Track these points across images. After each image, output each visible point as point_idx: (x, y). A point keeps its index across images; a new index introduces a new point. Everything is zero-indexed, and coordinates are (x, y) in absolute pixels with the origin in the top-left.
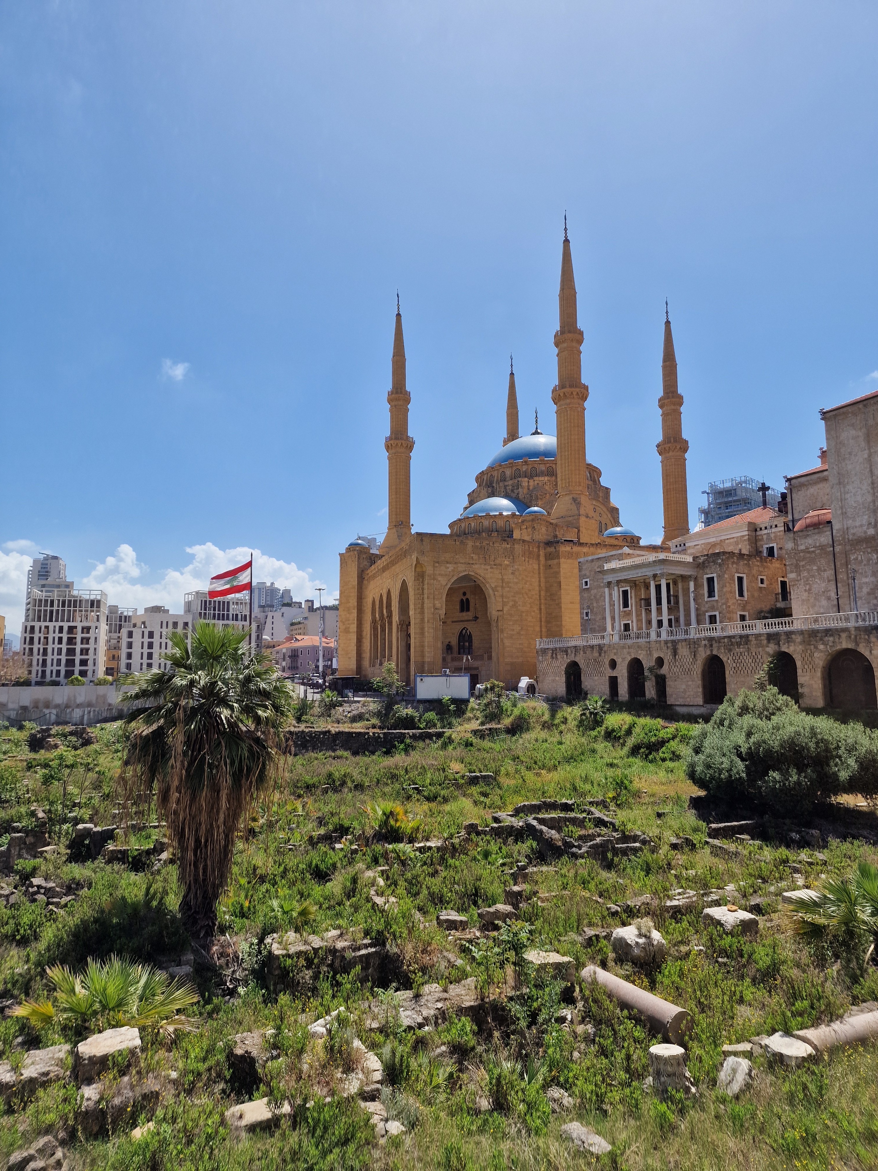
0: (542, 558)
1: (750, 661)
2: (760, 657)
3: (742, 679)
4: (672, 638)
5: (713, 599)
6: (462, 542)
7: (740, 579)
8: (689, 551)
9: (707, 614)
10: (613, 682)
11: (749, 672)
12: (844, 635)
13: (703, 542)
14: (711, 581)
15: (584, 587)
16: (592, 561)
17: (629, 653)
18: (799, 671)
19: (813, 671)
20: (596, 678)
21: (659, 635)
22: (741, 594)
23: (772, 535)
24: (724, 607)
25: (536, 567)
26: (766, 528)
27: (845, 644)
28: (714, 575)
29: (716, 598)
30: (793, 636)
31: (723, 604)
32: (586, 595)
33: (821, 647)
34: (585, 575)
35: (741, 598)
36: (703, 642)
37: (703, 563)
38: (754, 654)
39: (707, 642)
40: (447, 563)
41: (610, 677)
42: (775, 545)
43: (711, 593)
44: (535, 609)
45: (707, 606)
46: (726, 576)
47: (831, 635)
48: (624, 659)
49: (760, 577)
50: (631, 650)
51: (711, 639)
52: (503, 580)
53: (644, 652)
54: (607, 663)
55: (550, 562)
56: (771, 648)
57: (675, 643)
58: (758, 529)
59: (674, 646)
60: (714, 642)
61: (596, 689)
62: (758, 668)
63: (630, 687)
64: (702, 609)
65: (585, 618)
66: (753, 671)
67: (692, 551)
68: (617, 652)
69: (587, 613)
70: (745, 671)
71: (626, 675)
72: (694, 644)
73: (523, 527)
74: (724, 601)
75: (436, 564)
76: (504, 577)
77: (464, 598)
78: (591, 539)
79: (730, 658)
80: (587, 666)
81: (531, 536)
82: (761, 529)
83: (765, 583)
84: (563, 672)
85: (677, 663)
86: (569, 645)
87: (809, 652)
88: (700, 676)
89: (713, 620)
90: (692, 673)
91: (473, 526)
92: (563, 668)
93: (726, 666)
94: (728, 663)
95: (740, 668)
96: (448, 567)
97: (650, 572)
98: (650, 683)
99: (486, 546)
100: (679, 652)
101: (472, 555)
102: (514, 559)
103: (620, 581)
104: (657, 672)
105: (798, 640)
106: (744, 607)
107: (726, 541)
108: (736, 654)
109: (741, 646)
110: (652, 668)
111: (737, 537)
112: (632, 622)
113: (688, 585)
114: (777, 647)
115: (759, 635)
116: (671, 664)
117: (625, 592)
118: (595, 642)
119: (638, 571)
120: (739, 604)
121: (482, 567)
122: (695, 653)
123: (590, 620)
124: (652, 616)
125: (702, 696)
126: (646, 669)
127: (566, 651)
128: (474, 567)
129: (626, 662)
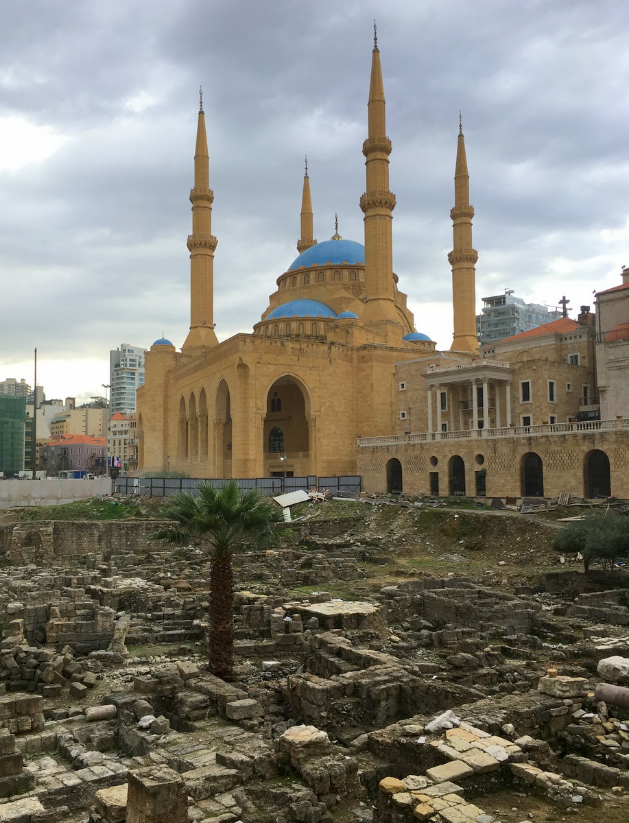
0: (355, 361)
1: (567, 458)
2: (575, 454)
3: (559, 474)
4: (492, 437)
5: (527, 402)
6: (282, 343)
7: (551, 384)
8: (498, 358)
9: (522, 416)
10: (434, 477)
11: (566, 467)
13: (511, 349)
14: (526, 386)
15: (401, 389)
16: (409, 365)
17: (450, 451)
18: (612, 468)
19: (624, 466)
20: (417, 474)
21: (480, 433)
22: (552, 398)
23: (577, 345)
24: (538, 409)
25: (350, 369)
26: (571, 338)
28: (529, 381)
29: (531, 401)
30: (607, 436)
31: (537, 407)
32: (402, 397)
34: (402, 378)
35: (552, 402)
36: (523, 441)
37: (519, 369)
38: (570, 452)
39: (525, 441)
40: (269, 364)
41: (431, 473)
42: (578, 354)
43: (526, 397)
44: (349, 410)
45: (521, 408)
46: (540, 381)
48: (445, 457)
49: (567, 383)
50: (452, 448)
51: (530, 439)
52: (320, 381)
53: (465, 450)
54: (428, 460)
55: (363, 365)
56: (586, 447)
57: (495, 442)
58: (564, 339)
59: (495, 445)
60: (532, 441)
61: (417, 484)
62: (574, 464)
63: (451, 482)
64: (517, 411)
65: (401, 418)
66: (569, 467)
67: (501, 357)
68: (438, 450)
69: (403, 414)
70: (562, 467)
71: (447, 471)
72: (513, 442)
73: (337, 331)
74: (537, 404)
75: (259, 365)
76: (322, 379)
77: (276, 399)
78: (396, 343)
79: (548, 455)
80: (409, 462)
81: (345, 339)
82: (566, 339)
83: (571, 388)
84: (384, 469)
85: (497, 460)
86: (391, 444)
87: (621, 450)
88: (518, 472)
89: (527, 421)
90: (511, 469)
91: (280, 329)
92: (384, 465)
93: (544, 463)
94: (545, 460)
95: (557, 465)
96: (270, 368)
97: (471, 377)
98: (470, 478)
99: (305, 348)
100: (498, 450)
101: (292, 357)
102: (330, 361)
103: (442, 385)
104: (478, 468)
105: (612, 440)
106: (554, 409)
107: (534, 349)
108: (553, 452)
109: (559, 445)
110: (472, 465)
111: (544, 346)
112: (449, 422)
113: (505, 389)
114: (592, 445)
115: (575, 436)
116: (491, 461)
117: (443, 395)
118: (417, 441)
119: (460, 376)
120: (550, 408)
121: (302, 368)
122: (514, 451)
123: (405, 420)
124: (472, 418)
125: (519, 490)
126: (467, 466)
127: (388, 450)
128: (294, 368)
129: (448, 460)
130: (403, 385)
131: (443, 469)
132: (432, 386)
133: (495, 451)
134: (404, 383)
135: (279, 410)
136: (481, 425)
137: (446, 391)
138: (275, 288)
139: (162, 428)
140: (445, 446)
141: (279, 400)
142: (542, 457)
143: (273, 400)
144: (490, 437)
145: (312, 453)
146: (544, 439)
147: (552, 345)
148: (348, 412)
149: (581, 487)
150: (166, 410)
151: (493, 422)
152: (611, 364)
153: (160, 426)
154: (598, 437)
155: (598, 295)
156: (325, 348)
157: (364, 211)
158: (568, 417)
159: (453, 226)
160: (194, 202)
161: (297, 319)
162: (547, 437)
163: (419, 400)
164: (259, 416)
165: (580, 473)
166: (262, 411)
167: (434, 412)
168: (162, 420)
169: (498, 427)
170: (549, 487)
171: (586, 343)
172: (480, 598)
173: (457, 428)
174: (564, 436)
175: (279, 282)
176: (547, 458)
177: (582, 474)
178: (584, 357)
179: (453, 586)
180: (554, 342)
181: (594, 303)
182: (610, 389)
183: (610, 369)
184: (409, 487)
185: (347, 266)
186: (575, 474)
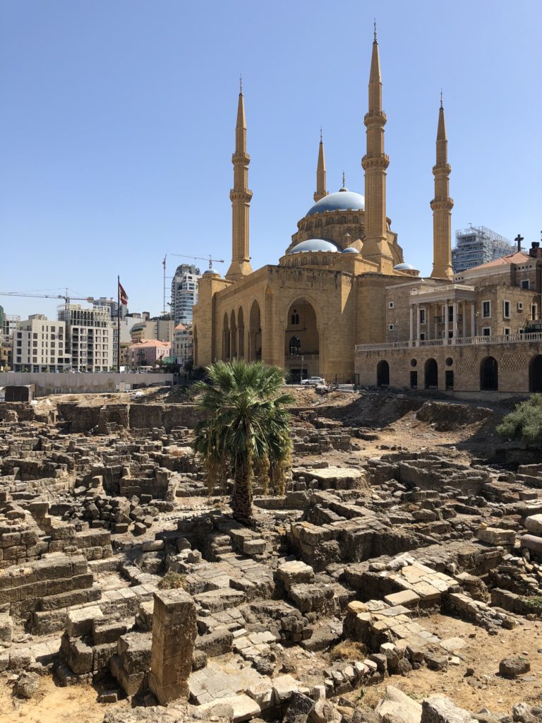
0: (356, 286)
1: (517, 361)
2: (523, 358)
3: (510, 374)
4: (460, 345)
5: (488, 317)
6: (299, 272)
7: (507, 304)
8: (466, 283)
9: (483, 328)
10: (414, 376)
11: (515, 368)
13: (477, 276)
14: (486, 305)
15: (390, 308)
16: (397, 288)
17: (427, 355)
20: (401, 372)
21: (450, 342)
22: (507, 315)
23: (527, 273)
24: (496, 323)
26: (523, 268)
28: (490, 301)
29: (490, 317)
31: (495, 321)
32: (391, 313)
34: (391, 299)
35: (507, 317)
36: (483, 348)
37: (482, 292)
38: (519, 356)
39: (485, 348)
40: (290, 288)
41: (412, 372)
42: (529, 280)
43: (486, 314)
45: (483, 322)
46: (498, 302)
48: (422, 359)
49: (519, 303)
50: (428, 353)
51: (488, 346)
52: (328, 301)
53: (438, 355)
54: (410, 362)
55: (361, 289)
56: (532, 353)
57: (461, 348)
59: (461, 351)
60: (490, 348)
61: (401, 380)
62: (522, 366)
63: (426, 378)
64: (479, 325)
65: (390, 330)
66: (518, 368)
67: (469, 283)
68: (418, 354)
69: (391, 327)
70: (513, 368)
71: (424, 370)
72: (476, 349)
73: (342, 262)
74: (495, 319)
75: (282, 289)
76: (329, 299)
77: (295, 314)
78: (388, 272)
79: (502, 359)
80: (394, 364)
82: (519, 268)
83: (522, 306)
84: (376, 369)
85: (462, 362)
86: (381, 349)
88: (479, 371)
89: (487, 332)
90: (473, 369)
92: (376, 365)
93: (499, 364)
94: (501, 362)
95: (509, 366)
96: (290, 292)
97: (443, 298)
98: (441, 376)
99: (317, 277)
100: (464, 354)
101: (307, 283)
102: (336, 286)
103: (421, 304)
104: (447, 368)
106: (508, 323)
107: (494, 276)
108: (506, 356)
109: (510, 351)
110: (443, 366)
111: (502, 274)
112: (427, 333)
113: (470, 308)
114: (536, 352)
115: (524, 343)
116: (458, 363)
117: (422, 312)
118: (401, 348)
119: (435, 297)
120: (505, 322)
121: (314, 291)
122: (476, 355)
123: (393, 331)
124: (444, 329)
125: (479, 385)
126: (439, 366)
127: (379, 353)
128: (308, 291)
129: (425, 361)
130: (391, 305)
131: (421, 369)
132: (413, 305)
133: (461, 355)
134: (392, 302)
135: (298, 323)
136: (451, 335)
137: (424, 309)
138: (297, 230)
139: (211, 336)
140: (422, 351)
141: (297, 315)
142: (498, 360)
143: (293, 316)
144: (458, 345)
145: (321, 356)
146: (499, 346)
147: (508, 273)
148: (349, 325)
149: (527, 383)
150: (214, 322)
151: (460, 332)
153: (210, 334)
154: (541, 345)
157: (365, 169)
158: (519, 329)
159: (434, 180)
160: (235, 164)
161: (312, 254)
162: (502, 344)
163: (403, 316)
164: (282, 328)
165: (526, 372)
166: (284, 324)
167: (415, 325)
168: (211, 330)
169: (464, 337)
170: (503, 383)
171: (535, 272)
172: (442, 467)
173: (433, 338)
174: (515, 344)
175: (299, 225)
177: (528, 374)
178: (533, 283)
179: (423, 458)
180: (509, 271)
184: (394, 382)
185: (350, 212)
186: (522, 374)
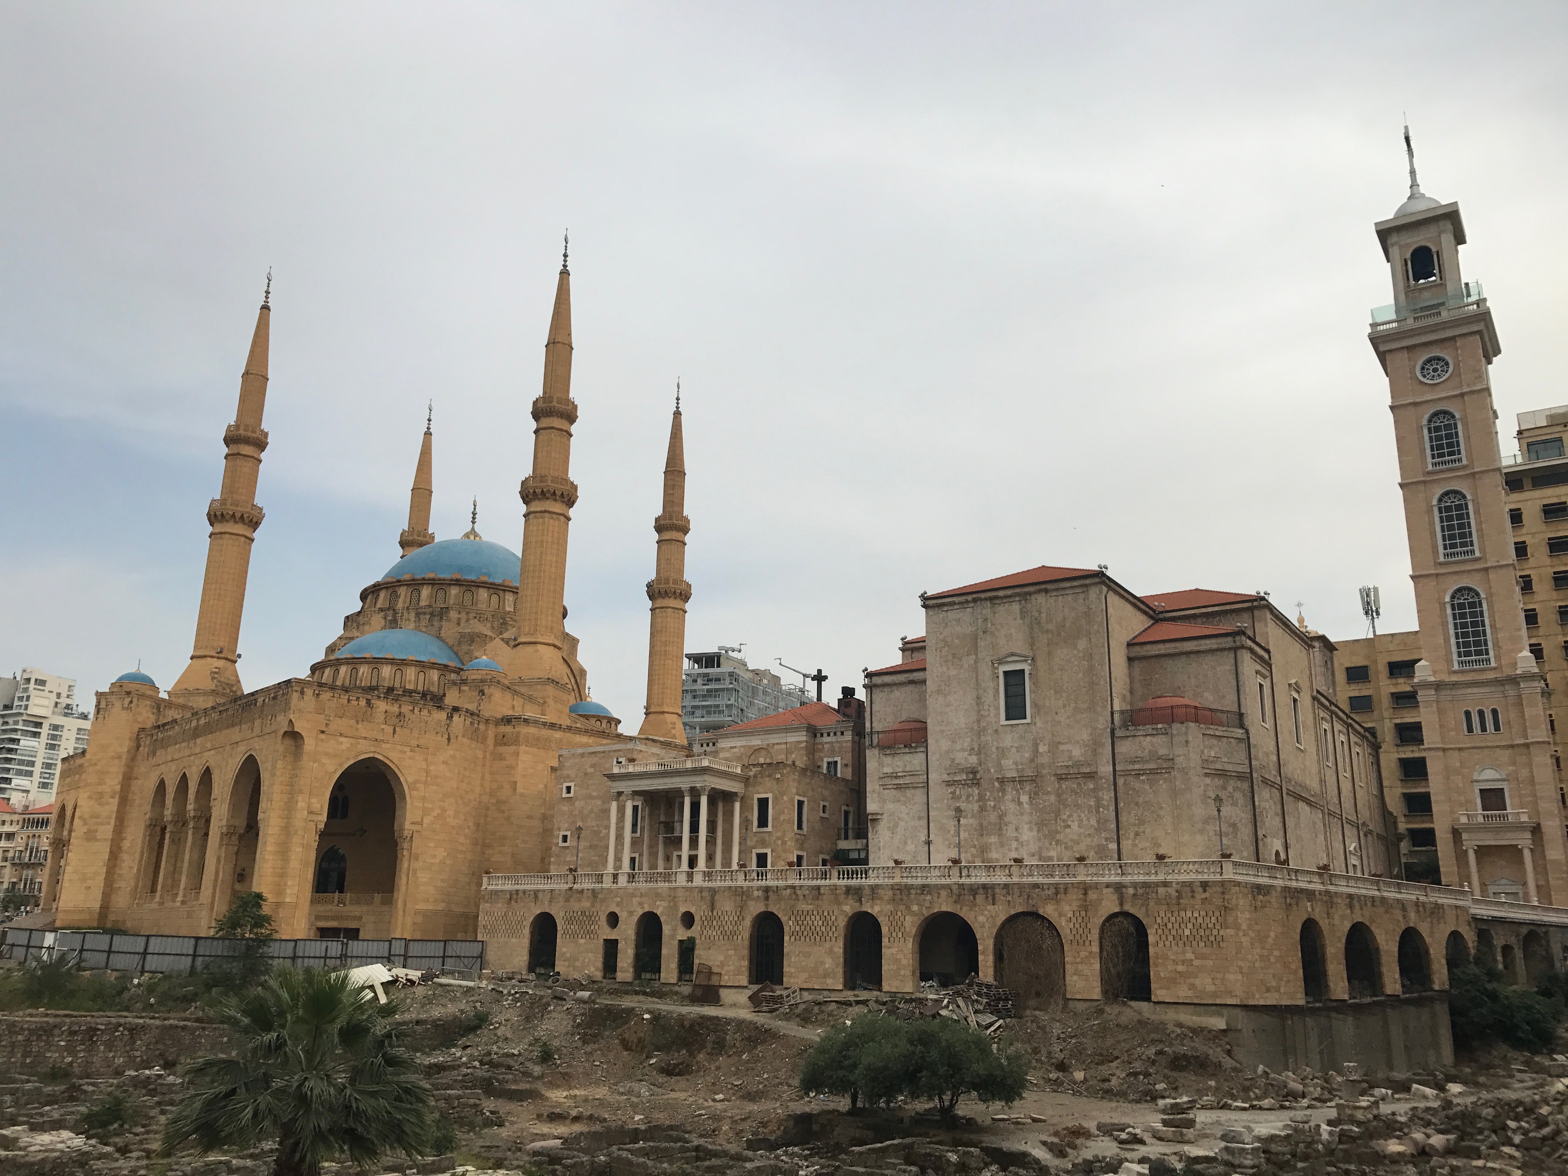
0: (491, 741)
1: (820, 923)
2: (833, 918)
3: (807, 949)
4: (710, 884)
5: (765, 829)
6: (368, 702)
7: (801, 804)
8: (722, 755)
9: (755, 851)
10: (611, 948)
11: (818, 938)
12: (944, 893)
13: (744, 743)
14: (763, 804)
15: (565, 795)
16: (582, 755)
17: (641, 904)
18: (885, 941)
19: (902, 940)
20: (582, 941)
21: (690, 877)
22: (800, 827)
23: (837, 746)
24: (780, 842)
25: (480, 755)
26: (829, 735)
27: (945, 906)
28: (769, 795)
29: (769, 829)
30: (879, 891)
31: (778, 838)
32: (565, 808)
33: (915, 908)
34: (568, 776)
35: (799, 832)
36: (756, 893)
37: (755, 776)
38: (826, 914)
39: (760, 893)
40: (341, 735)
41: (606, 941)
42: (838, 759)
43: (763, 821)
44: (471, 824)
45: (755, 839)
46: (785, 798)
47: (929, 893)
48: (631, 913)
49: (822, 804)
50: (643, 899)
51: (767, 889)
52: (427, 772)
53: (666, 904)
54: (604, 918)
55: (502, 749)
56: (849, 908)
57: (713, 891)
58: (819, 735)
59: (713, 897)
60: (770, 894)
61: (581, 959)
62: (831, 934)
63: (638, 957)
64: (749, 843)
65: (561, 844)
66: (823, 938)
67: (726, 755)
68: (622, 901)
69: (565, 839)
70: (813, 938)
71: (633, 938)
72: (742, 894)
73: (464, 688)
74: (779, 834)
75: (323, 736)
76: (432, 768)
77: (343, 796)
78: (559, 717)
79: (793, 918)
80: (569, 921)
81: (476, 704)
82: (822, 735)
83: (827, 812)
84: (527, 931)
85: (715, 923)
86: (541, 887)
87: (899, 914)
88: (747, 943)
89: (762, 860)
90: (735, 937)
91: (360, 673)
92: (528, 923)
93: (786, 929)
94: (789, 925)
95: (805, 933)
96: (341, 743)
97: (683, 783)
98: (669, 954)
99: (408, 715)
100: (718, 905)
101: (383, 726)
102: (449, 739)
103: (636, 793)
104: (683, 934)
105: (886, 898)
106: (802, 844)
107: (776, 747)
108: (800, 913)
109: (809, 902)
110: (675, 930)
111: (791, 743)
112: (641, 855)
113: (733, 806)
114: (858, 904)
115: (835, 887)
116: (706, 923)
117: (635, 808)
118: (586, 885)
119: (666, 780)
120: (797, 840)
121: (398, 747)
122: (742, 908)
123: (567, 847)
124: (681, 849)
125: (747, 974)
126: (666, 930)
127: (536, 897)
128: (384, 746)
129: (635, 918)
130: (569, 789)
131: (627, 933)
132: (620, 794)
133: (713, 906)
134: (572, 784)
135: (345, 815)
136: (693, 861)
137: (639, 803)
138: (357, 606)
139: (110, 835)
140: (633, 895)
141: (347, 798)
142: (784, 919)
143: (336, 799)
144: (706, 884)
145: (400, 896)
146: (788, 891)
147: (801, 742)
148: (469, 827)
149: (840, 971)
150: (124, 801)
151: (710, 858)
152: (888, 781)
153: (106, 831)
154: (867, 891)
155: (869, 675)
156: (442, 716)
157: (526, 502)
158: (821, 857)
159: (658, 542)
160: (231, 446)
161: (391, 661)
162: (793, 887)
163: (593, 815)
164: (312, 825)
165: (839, 948)
166: (319, 818)
167: (619, 837)
168: (113, 822)
169: (718, 867)
170: (793, 970)
171: (850, 744)
172: (698, 1159)
173: (653, 866)
174: (818, 888)
175: (364, 596)
176: (791, 923)
177: (841, 951)
178: (846, 765)
180: (804, 738)
181: (864, 686)
182: (885, 817)
183: (884, 786)
184: (567, 963)
185: (486, 583)
186: (831, 950)
